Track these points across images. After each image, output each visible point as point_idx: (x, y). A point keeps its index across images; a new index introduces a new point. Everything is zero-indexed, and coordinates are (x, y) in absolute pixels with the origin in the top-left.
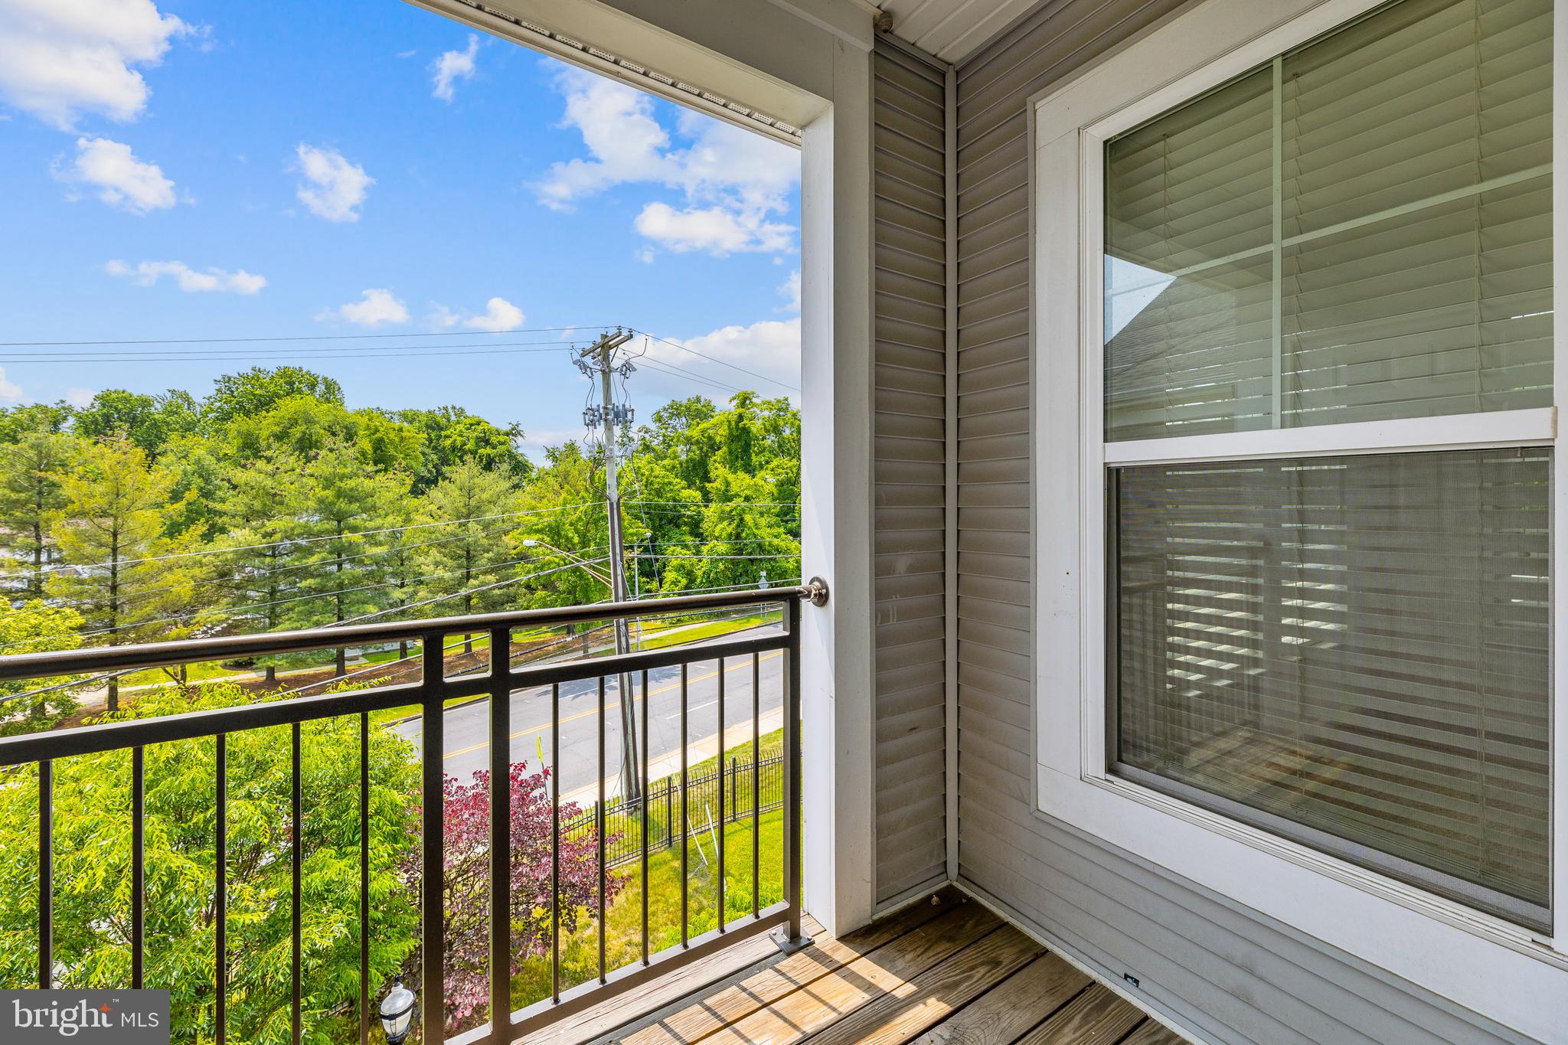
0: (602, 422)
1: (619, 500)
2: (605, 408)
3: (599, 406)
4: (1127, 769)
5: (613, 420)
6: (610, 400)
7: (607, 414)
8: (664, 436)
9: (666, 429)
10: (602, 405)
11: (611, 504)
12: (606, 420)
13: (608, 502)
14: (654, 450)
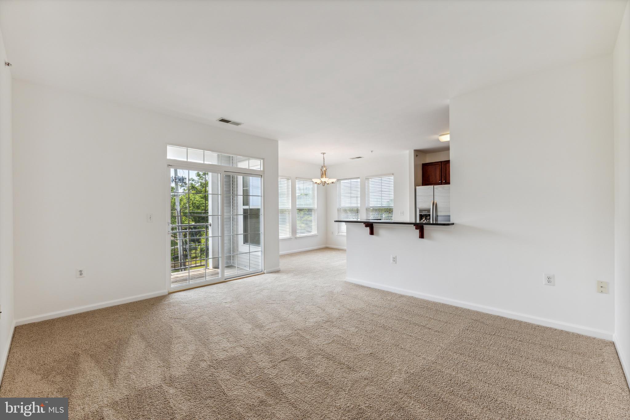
0: (174, 182)
1: (180, 210)
2: (175, 177)
3: (172, 176)
4: (246, 243)
5: (178, 182)
6: (177, 174)
7: (176, 179)
8: (201, 183)
9: (202, 179)
10: (174, 176)
11: (177, 212)
12: (175, 182)
13: (176, 211)
14: (196, 188)
